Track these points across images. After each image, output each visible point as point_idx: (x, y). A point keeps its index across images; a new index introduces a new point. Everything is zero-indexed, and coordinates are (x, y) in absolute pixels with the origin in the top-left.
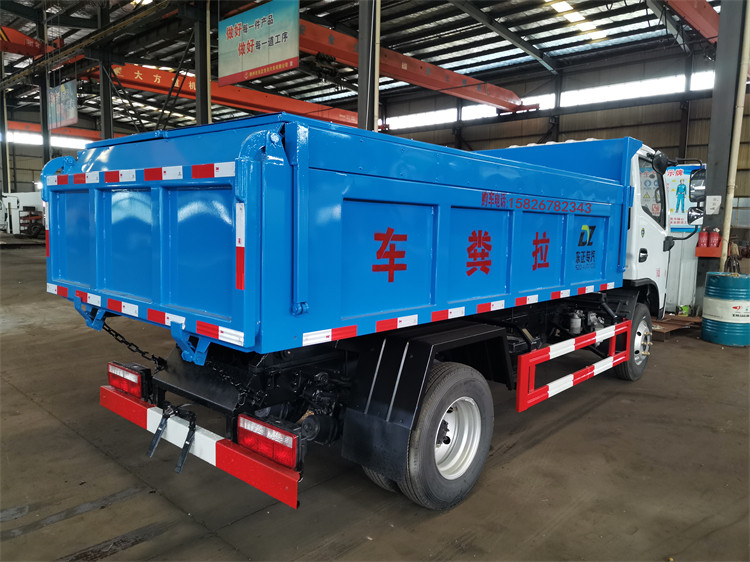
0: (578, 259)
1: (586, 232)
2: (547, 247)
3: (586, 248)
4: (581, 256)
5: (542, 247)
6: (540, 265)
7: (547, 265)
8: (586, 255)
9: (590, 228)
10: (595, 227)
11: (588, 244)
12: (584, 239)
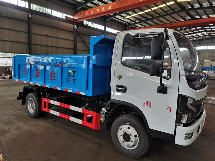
0: (67, 81)
1: (71, 72)
2: (55, 75)
3: (71, 78)
4: (69, 79)
5: (53, 75)
6: (52, 79)
7: (55, 80)
8: (71, 80)
9: (73, 71)
10: (75, 71)
11: (73, 76)
12: (70, 75)
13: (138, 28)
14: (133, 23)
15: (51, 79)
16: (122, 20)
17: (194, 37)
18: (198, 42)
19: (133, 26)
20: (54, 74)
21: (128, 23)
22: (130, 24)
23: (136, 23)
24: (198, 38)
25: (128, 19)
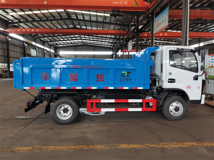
0: (121, 80)
1: (125, 73)
3: (125, 78)
4: (122, 79)
5: (100, 77)
6: (99, 81)
7: (104, 81)
8: (126, 79)
9: (127, 72)
10: (130, 72)
11: (127, 76)
12: (124, 75)
13: (21, 27)
14: (18, 21)
15: (97, 81)
16: (4, 15)
17: (72, 43)
18: (74, 48)
19: (16, 25)
20: (102, 77)
21: (11, 20)
22: (13, 22)
23: (20, 22)
24: (74, 44)
25: (12, 16)
